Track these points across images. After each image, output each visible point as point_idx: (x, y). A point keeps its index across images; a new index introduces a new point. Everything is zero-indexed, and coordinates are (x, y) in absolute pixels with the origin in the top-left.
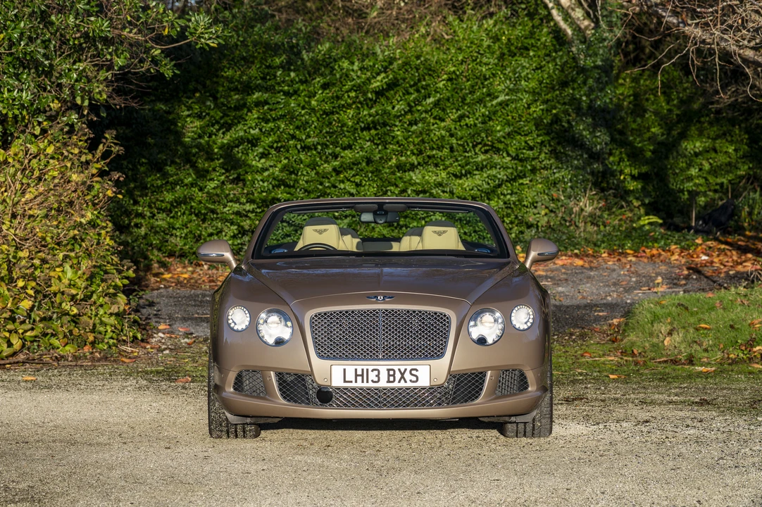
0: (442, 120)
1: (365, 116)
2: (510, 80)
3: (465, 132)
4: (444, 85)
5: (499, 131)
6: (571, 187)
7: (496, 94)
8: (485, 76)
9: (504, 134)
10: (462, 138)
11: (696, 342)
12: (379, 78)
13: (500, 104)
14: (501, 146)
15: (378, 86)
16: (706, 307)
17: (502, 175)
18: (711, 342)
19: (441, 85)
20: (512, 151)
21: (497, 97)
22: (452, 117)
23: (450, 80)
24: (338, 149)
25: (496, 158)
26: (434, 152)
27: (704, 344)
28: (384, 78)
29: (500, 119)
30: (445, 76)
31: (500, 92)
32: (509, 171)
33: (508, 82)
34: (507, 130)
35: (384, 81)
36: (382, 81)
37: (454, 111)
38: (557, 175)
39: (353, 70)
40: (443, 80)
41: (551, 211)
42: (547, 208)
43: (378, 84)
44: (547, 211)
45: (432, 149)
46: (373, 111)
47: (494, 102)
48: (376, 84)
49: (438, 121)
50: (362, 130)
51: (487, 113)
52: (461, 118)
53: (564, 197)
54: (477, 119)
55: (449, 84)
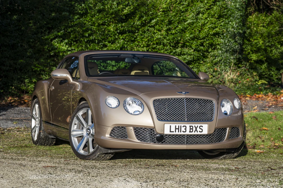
0: (160, 31)
1: (119, 27)
2: (194, 13)
3: (171, 37)
4: (161, 14)
5: (187, 37)
6: (224, 65)
7: (187, 19)
8: (181, 10)
9: (189, 38)
10: (169, 40)
11: (259, 136)
12: (127, 8)
13: (188, 24)
14: (188, 44)
15: (126, 12)
16: (267, 119)
17: (189, 58)
18: (267, 137)
19: (159, 14)
20: (194, 46)
21: (187, 21)
22: (164, 29)
23: (163, 11)
24: (107, 42)
25: (186, 50)
26: (155, 46)
27: (263, 138)
28: (129, 9)
29: (188, 31)
30: (161, 10)
31: (189, 18)
32: (192, 56)
33: (193, 14)
34: (192, 36)
35: (129, 10)
36: (128, 10)
37: (165, 26)
38: (216, 59)
39: (113, 4)
40: (161, 12)
41: (214, 76)
42: (212, 75)
43: (126, 11)
44: (212, 76)
45: (154, 44)
46: (123, 24)
47: (186, 23)
48: (125, 11)
49: (158, 31)
50: (119, 33)
51: (182, 28)
52: (169, 30)
53: (220, 70)
54: (177, 31)
55: (163, 13)
